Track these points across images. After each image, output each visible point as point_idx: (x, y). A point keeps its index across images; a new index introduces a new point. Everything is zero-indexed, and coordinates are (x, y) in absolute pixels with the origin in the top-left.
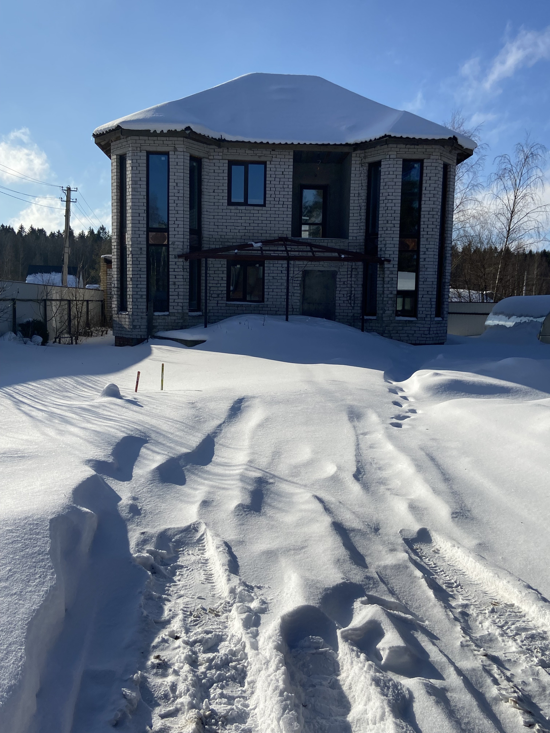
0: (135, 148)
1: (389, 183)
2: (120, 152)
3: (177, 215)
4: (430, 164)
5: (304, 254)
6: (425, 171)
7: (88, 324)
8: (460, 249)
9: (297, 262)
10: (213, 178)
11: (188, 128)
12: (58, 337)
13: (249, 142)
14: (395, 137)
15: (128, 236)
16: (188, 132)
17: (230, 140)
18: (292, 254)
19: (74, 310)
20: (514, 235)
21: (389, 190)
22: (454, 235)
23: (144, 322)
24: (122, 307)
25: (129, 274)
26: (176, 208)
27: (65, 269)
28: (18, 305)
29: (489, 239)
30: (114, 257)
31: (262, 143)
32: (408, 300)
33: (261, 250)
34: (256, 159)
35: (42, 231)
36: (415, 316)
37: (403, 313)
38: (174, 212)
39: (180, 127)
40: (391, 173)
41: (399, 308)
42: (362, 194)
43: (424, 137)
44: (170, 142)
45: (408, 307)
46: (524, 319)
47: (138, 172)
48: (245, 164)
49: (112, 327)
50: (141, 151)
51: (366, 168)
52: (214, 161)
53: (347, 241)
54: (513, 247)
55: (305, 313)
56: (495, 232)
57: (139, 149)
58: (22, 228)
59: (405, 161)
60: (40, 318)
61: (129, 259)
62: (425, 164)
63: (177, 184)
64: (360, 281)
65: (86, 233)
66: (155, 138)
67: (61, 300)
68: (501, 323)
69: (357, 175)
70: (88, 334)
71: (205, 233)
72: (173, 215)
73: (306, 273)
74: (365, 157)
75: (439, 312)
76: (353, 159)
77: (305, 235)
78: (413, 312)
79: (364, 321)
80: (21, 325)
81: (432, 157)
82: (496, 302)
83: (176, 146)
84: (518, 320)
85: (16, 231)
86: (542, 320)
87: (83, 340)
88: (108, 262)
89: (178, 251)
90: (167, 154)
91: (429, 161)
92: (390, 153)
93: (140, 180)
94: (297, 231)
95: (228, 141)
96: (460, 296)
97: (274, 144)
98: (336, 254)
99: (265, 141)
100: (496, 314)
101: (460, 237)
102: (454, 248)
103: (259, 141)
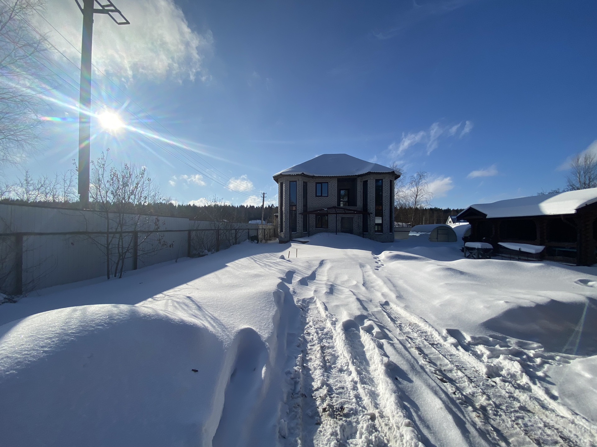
0: (286, 180)
1: (371, 187)
2: (281, 182)
4: (385, 180)
5: (342, 212)
6: (383, 183)
7: (270, 237)
8: (398, 208)
9: (339, 215)
10: (311, 188)
12: (261, 241)
14: (372, 172)
15: (284, 207)
16: (303, 174)
17: (316, 176)
18: (337, 212)
19: (266, 233)
20: (418, 203)
21: (371, 190)
22: (395, 204)
23: (289, 236)
24: (282, 231)
25: (284, 220)
27: (262, 219)
28: (250, 231)
29: (409, 205)
30: (279, 214)
31: (327, 176)
32: (379, 227)
33: (327, 211)
34: (325, 181)
35: (253, 207)
36: (382, 232)
37: (378, 231)
38: (298, 200)
39: (300, 173)
40: (371, 184)
41: (376, 229)
42: (361, 191)
44: (297, 178)
45: (379, 229)
46: (423, 233)
47: (287, 187)
48: (321, 183)
49: (278, 238)
50: (288, 181)
51: (362, 183)
52: (311, 183)
53: (356, 207)
54: (418, 207)
55: (342, 232)
56: (411, 202)
58: (247, 206)
59: (376, 180)
60: (256, 235)
61: (284, 215)
62: (383, 180)
63: (299, 191)
64: (362, 220)
65: (267, 207)
66: (292, 177)
67: (262, 229)
68: (415, 235)
69: (360, 186)
70: (270, 240)
71: (308, 206)
73: (342, 218)
74: (362, 179)
75: (391, 231)
76: (358, 180)
77: (342, 205)
78: (382, 231)
79: (363, 234)
80: (251, 237)
81: (386, 178)
82: (412, 227)
83: (299, 179)
84: (421, 233)
85: (245, 207)
86: (429, 233)
87: (269, 242)
88: (277, 216)
89: (300, 212)
90: (296, 181)
92: (371, 177)
93: (288, 190)
94: (339, 204)
96: (399, 225)
97: (331, 176)
98: (353, 212)
100: (413, 231)
101: (398, 204)
102: (396, 208)
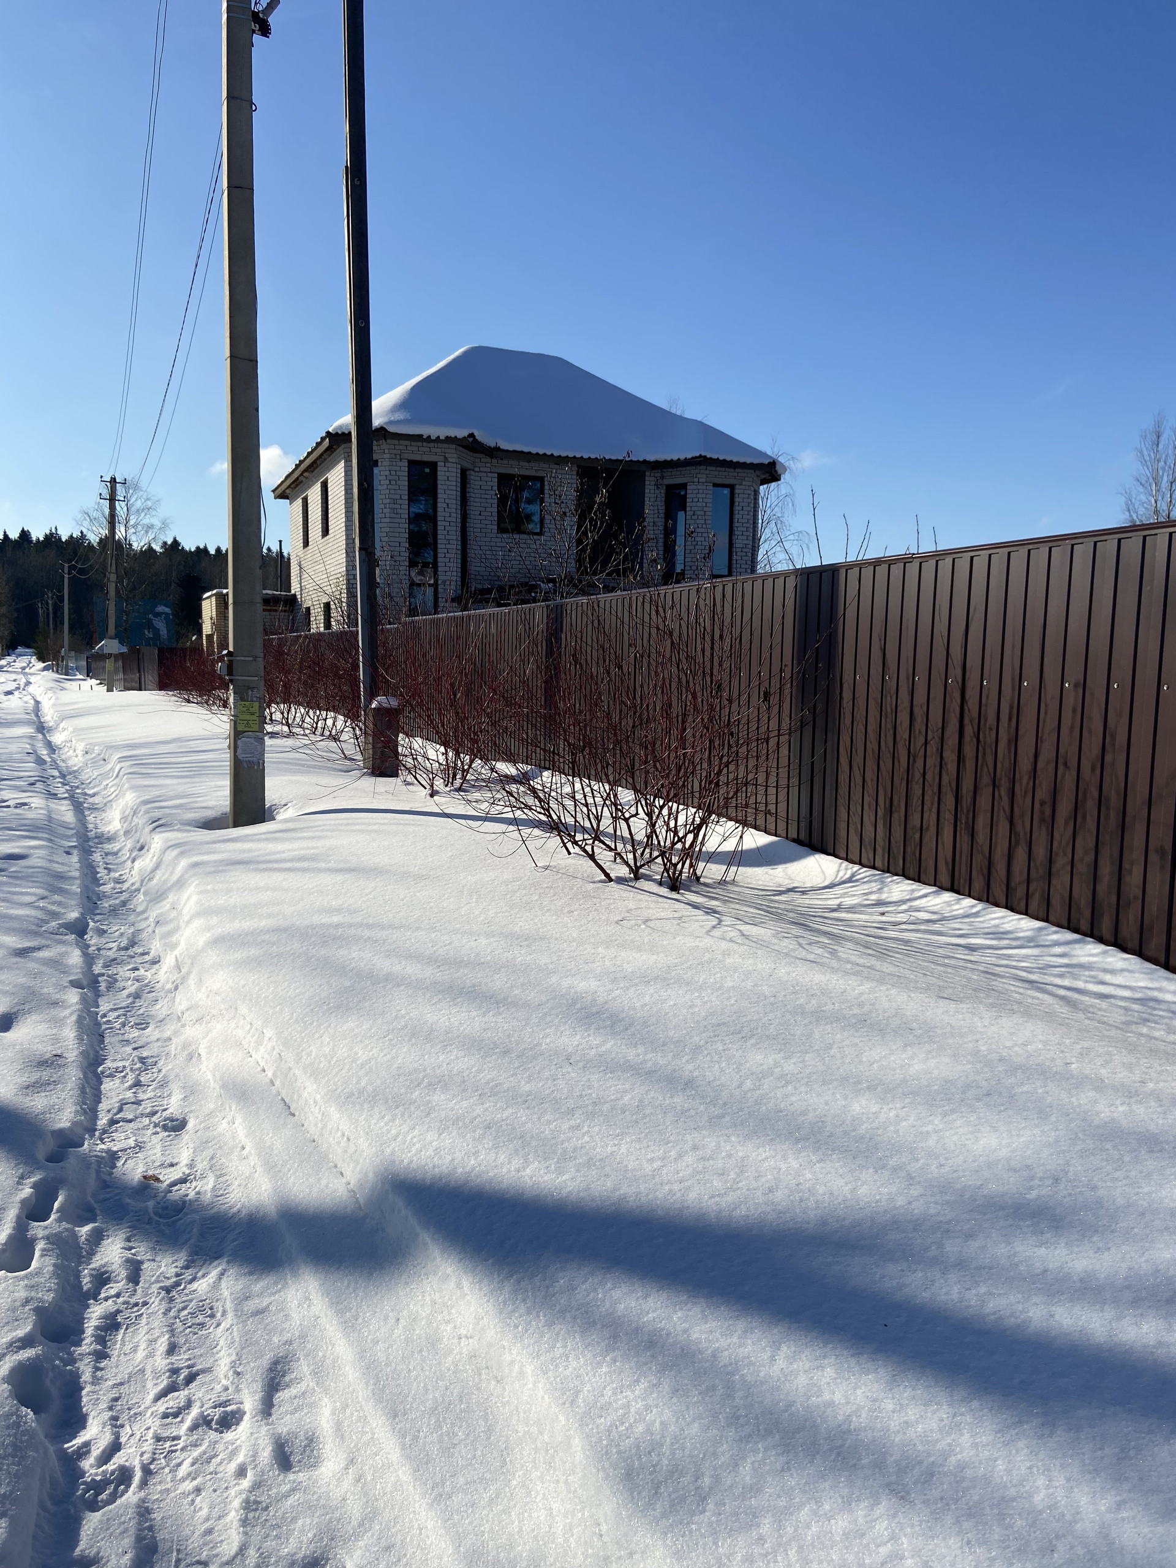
0: (393, 456)
1: (699, 513)
3: (448, 546)
4: (742, 491)
6: (737, 500)
10: (479, 496)
11: (472, 435)
13: (530, 453)
14: (711, 458)
16: (471, 440)
17: (506, 448)
21: (698, 521)
26: (447, 537)
31: (545, 454)
34: (532, 474)
38: (445, 541)
39: (462, 434)
40: (701, 500)
42: (660, 524)
43: (742, 460)
44: (439, 450)
47: (397, 487)
50: (401, 460)
51: (663, 492)
52: (480, 474)
57: (398, 457)
59: (714, 486)
62: (737, 491)
63: (448, 504)
66: (420, 444)
69: (652, 500)
71: (471, 569)
72: (443, 546)
74: (662, 478)
76: (647, 478)
81: (744, 483)
83: (447, 455)
89: (451, 594)
90: (434, 465)
91: (741, 487)
92: (699, 476)
93: (401, 498)
95: (503, 451)
97: (560, 456)
99: (549, 453)
103: (541, 452)
